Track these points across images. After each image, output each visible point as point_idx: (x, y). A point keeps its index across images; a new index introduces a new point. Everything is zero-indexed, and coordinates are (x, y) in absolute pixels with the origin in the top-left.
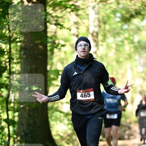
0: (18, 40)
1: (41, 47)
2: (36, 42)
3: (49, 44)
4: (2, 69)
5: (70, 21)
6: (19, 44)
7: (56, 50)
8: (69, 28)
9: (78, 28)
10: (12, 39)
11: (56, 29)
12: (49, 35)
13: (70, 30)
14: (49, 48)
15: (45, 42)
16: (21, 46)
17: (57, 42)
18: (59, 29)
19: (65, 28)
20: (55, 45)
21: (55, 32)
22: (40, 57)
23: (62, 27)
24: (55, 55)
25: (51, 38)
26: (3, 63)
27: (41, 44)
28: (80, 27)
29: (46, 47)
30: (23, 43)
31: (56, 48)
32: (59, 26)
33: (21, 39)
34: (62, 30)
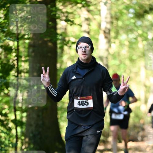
0: (26, 37)
1: (50, 44)
2: (46, 39)
3: (59, 42)
4: (10, 68)
5: (81, 18)
6: (27, 41)
7: (66, 48)
8: (80, 24)
9: (89, 25)
10: (20, 36)
11: (66, 26)
12: (59, 31)
13: (81, 26)
14: (59, 46)
15: (55, 40)
16: (29, 43)
17: (67, 39)
18: (69, 25)
19: (75, 24)
20: (65, 42)
21: (66, 29)
22: (49, 55)
23: (72, 23)
24: (65, 53)
25: (61, 35)
26: (11, 61)
27: (50, 41)
28: (91, 24)
29: (55, 44)
30: (31, 40)
31: (66, 45)
32: (69, 22)
33: (29, 36)
34: (72, 26)
